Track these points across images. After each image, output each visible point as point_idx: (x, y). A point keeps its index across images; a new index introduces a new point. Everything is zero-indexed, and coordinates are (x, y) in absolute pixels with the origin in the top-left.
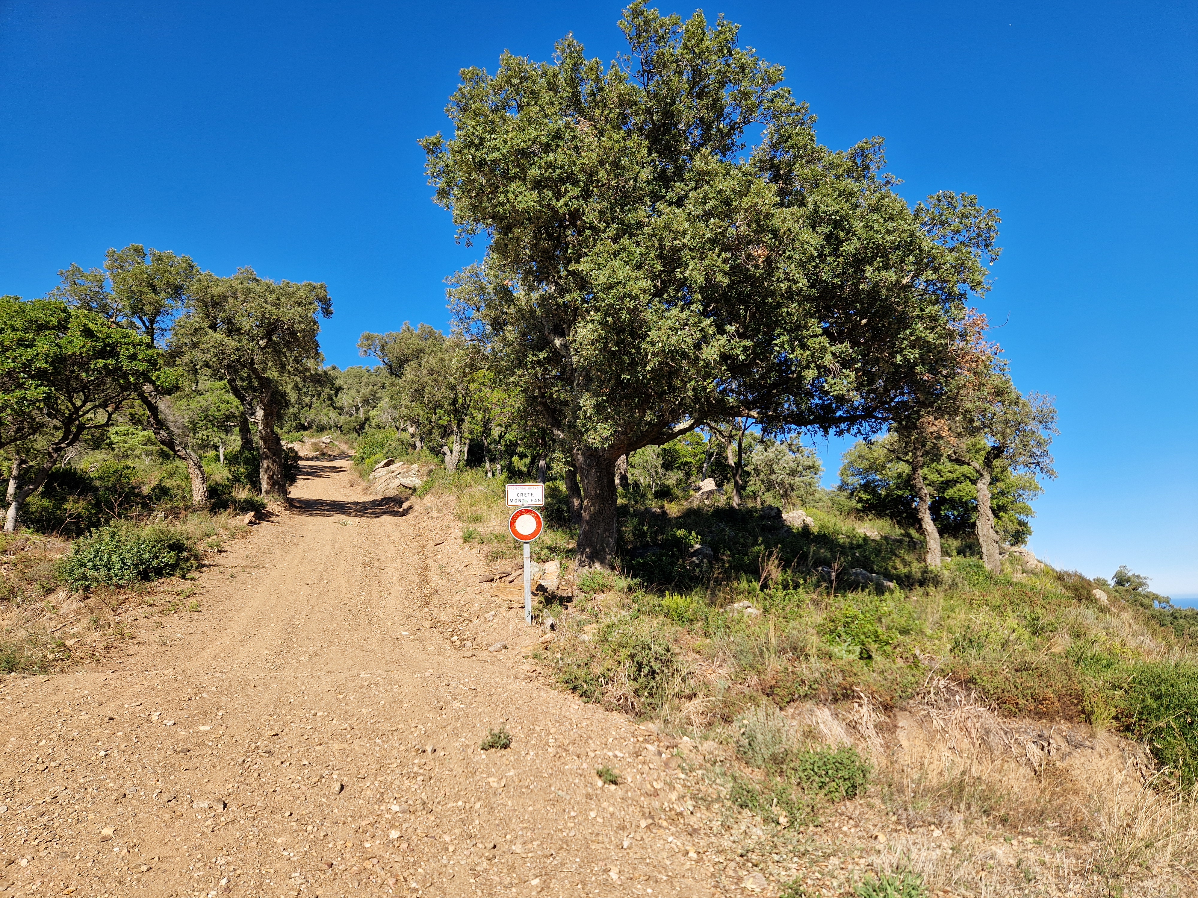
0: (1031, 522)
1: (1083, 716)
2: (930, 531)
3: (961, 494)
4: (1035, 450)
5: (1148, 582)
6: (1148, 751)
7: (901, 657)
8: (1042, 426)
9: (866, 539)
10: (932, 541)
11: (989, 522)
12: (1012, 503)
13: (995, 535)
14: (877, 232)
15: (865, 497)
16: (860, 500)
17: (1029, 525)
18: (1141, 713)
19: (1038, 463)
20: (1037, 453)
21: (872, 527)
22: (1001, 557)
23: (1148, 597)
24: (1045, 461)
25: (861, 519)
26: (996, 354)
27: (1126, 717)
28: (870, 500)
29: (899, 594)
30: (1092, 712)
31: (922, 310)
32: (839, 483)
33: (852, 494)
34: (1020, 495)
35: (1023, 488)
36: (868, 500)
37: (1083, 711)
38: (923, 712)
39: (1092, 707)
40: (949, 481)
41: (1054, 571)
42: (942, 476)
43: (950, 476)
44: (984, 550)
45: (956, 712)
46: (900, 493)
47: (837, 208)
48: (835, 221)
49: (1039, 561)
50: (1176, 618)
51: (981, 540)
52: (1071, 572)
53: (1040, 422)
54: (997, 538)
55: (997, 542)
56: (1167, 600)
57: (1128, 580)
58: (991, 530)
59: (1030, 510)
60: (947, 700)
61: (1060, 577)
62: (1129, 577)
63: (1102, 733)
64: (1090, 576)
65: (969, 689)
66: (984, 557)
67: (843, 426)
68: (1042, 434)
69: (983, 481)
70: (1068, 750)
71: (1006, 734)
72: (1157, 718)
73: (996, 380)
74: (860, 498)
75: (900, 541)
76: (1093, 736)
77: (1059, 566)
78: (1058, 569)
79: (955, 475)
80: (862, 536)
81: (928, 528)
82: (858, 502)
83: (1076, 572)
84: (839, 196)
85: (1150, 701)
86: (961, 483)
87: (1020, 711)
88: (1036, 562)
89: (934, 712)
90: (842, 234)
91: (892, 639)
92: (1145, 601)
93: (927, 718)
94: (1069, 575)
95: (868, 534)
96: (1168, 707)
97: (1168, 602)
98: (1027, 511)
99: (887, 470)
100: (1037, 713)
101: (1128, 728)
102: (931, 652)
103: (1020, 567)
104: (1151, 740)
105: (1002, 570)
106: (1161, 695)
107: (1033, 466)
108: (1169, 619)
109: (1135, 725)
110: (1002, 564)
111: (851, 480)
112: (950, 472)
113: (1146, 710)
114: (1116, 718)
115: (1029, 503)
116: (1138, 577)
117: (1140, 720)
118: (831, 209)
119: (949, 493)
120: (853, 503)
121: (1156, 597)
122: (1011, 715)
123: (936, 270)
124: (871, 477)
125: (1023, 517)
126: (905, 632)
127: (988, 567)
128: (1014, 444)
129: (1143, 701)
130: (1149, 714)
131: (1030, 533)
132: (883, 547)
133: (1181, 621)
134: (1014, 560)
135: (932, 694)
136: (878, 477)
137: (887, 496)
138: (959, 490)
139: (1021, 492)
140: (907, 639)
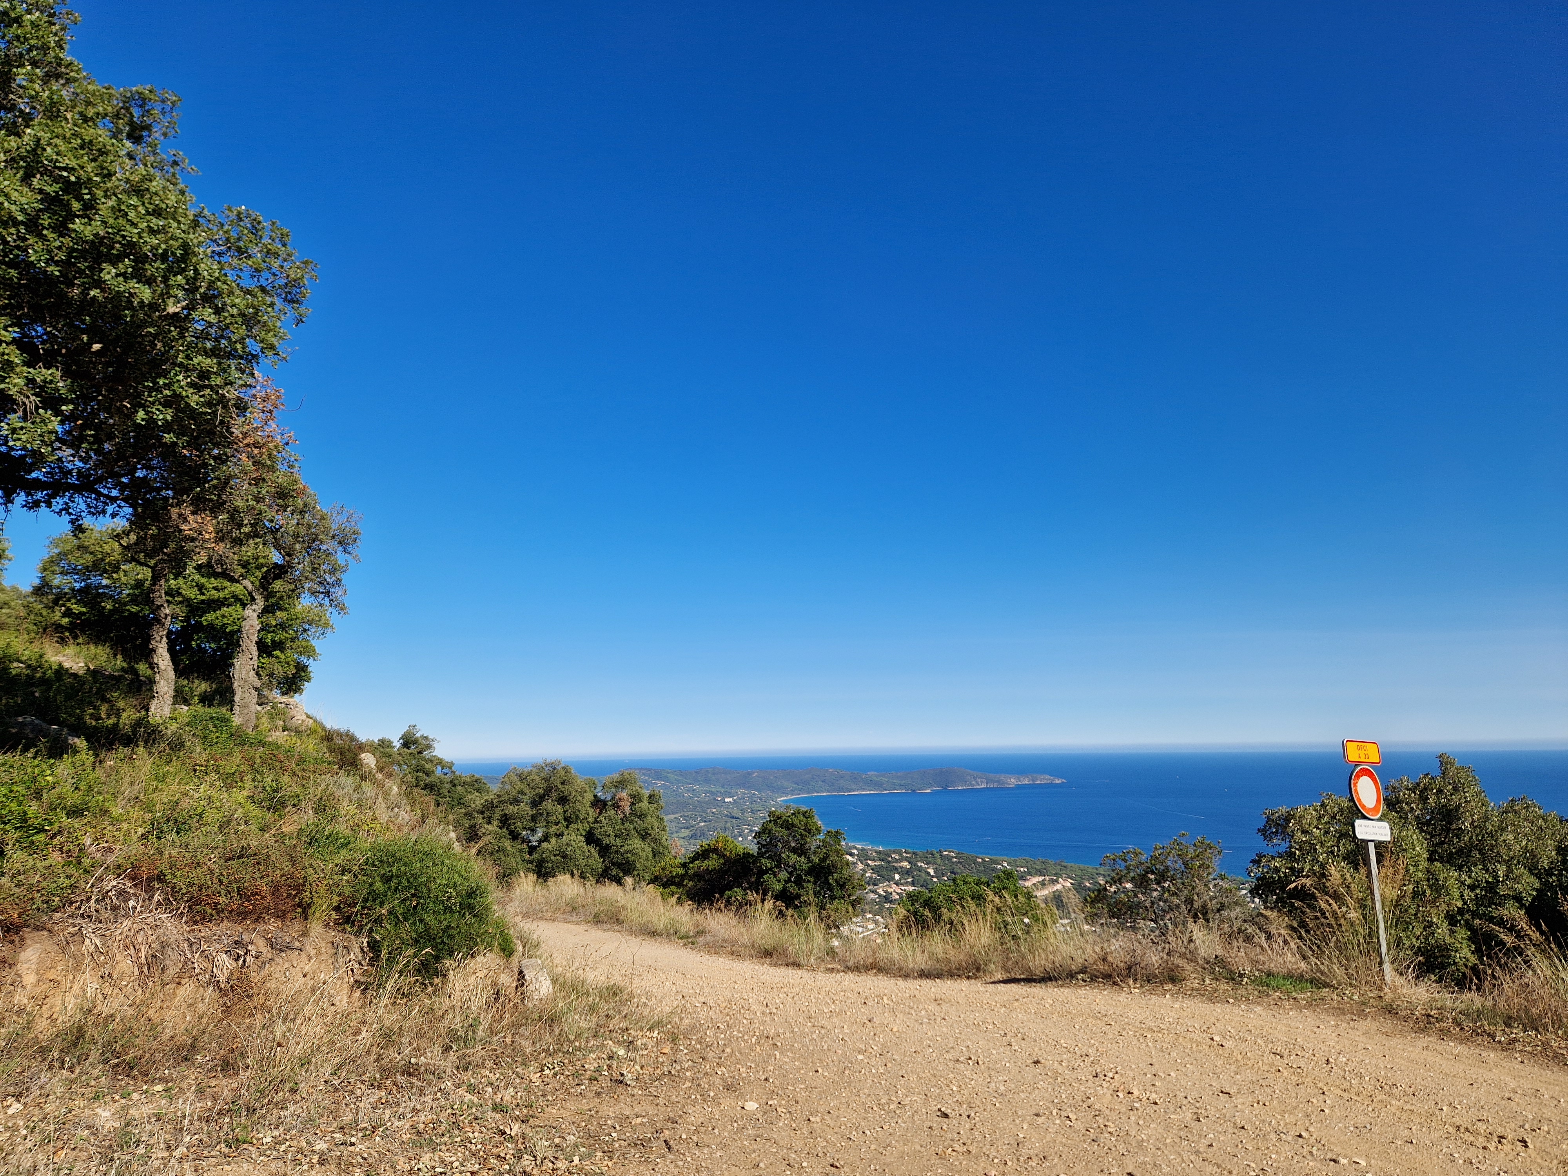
0: (313, 667)
1: (299, 910)
2: (163, 668)
3: (225, 621)
4: (327, 577)
5: (435, 745)
6: (365, 944)
7: (61, 850)
8: (341, 549)
9: (61, 672)
10: (162, 682)
11: (251, 662)
12: (293, 640)
13: (256, 679)
14: (134, 225)
15: (76, 608)
16: (68, 613)
17: (309, 669)
18: (366, 900)
19: (327, 594)
20: (329, 580)
21: (78, 655)
22: (259, 708)
23: (432, 761)
24: (337, 592)
25: (62, 641)
26: (287, 444)
27: (349, 906)
28: (83, 614)
29: (85, 756)
30: (309, 906)
31: (188, 357)
32: (37, 582)
33: (56, 602)
34: (305, 630)
35: (310, 623)
36: (82, 614)
37: (300, 905)
38: (71, 929)
39: (311, 898)
40: (214, 601)
41: (324, 729)
42: (203, 594)
43: (215, 594)
44: (237, 698)
45: (124, 924)
46: (135, 609)
47: (73, 163)
48: (66, 181)
49: (308, 716)
50: (454, 786)
51: (235, 686)
52: (342, 730)
53: (340, 543)
54: (258, 683)
55: (256, 689)
56: (450, 765)
57: (415, 742)
58: (252, 673)
59: (314, 651)
60: (115, 909)
61: (328, 737)
62: (417, 738)
63: (316, 928)
64: (363, 737)
65: (151, 891)
66: (236, 707)
67: (39, 495)
68: (341, 558)
69: (254, 607)
70: (270, 956)
71: (191, 945)
72: (382, 904)
73: (280, 477)
74: (68, 609)
75: (118, 679)
76: (305, 934)
77: (332, 723)
78: (328, 727)
79: (222, 595)
80: (55, 667)
81: (161, 663)
82: (64, 615)
83: (348, 731)
84: (82, 147)
85: (379, 885)
86: (229, 605)
87: (218, 913)
88: (304, 717)
89: (88, 928)
90: (76, 205)
91: (51, 824)
92: (428, 766)
93: (76, 938)
94: (340, 735)
95: (66, 665)
96: (396, 889)
97: (450, 768)
98: (309, 652)
99: (121, 574)
100: (239, 914)
101: (348, 920)
102: (111, 840)
103: (281, 723)
104: (371, 930)
105: (256, 726)
106: (392, 876)
107: (322, 596)
108: (448, 786)
109: (356, 915)
110: (258, 719)
111: (57, 581)
112: (215, 588)
113: (374, 897)
114: (337, 909)
115: (314, 643)
116: (426, 738)
117: (363, 908)
118: (64, 162)
119: (209, 617)
120: (57, 615)
121: (440, 762)
122: (205, 918)
123: (218, 311)
124: (94, 580)
125: (304, 660)
126: (75, 812)
127: (236, 720)
128: (301, 565)
129: (371, 885)
130: (374, 900)
131: (309, 680)
132: (87, 687)
133: (459, 788)
134: (278, 714)
135: (93, 901)
136: (105, 582)
137: (112, 612)
138: (224, 616)
139: (307, 627)
140: (76, 823)
